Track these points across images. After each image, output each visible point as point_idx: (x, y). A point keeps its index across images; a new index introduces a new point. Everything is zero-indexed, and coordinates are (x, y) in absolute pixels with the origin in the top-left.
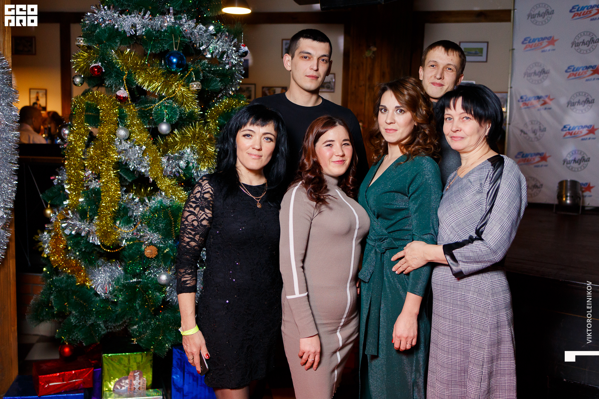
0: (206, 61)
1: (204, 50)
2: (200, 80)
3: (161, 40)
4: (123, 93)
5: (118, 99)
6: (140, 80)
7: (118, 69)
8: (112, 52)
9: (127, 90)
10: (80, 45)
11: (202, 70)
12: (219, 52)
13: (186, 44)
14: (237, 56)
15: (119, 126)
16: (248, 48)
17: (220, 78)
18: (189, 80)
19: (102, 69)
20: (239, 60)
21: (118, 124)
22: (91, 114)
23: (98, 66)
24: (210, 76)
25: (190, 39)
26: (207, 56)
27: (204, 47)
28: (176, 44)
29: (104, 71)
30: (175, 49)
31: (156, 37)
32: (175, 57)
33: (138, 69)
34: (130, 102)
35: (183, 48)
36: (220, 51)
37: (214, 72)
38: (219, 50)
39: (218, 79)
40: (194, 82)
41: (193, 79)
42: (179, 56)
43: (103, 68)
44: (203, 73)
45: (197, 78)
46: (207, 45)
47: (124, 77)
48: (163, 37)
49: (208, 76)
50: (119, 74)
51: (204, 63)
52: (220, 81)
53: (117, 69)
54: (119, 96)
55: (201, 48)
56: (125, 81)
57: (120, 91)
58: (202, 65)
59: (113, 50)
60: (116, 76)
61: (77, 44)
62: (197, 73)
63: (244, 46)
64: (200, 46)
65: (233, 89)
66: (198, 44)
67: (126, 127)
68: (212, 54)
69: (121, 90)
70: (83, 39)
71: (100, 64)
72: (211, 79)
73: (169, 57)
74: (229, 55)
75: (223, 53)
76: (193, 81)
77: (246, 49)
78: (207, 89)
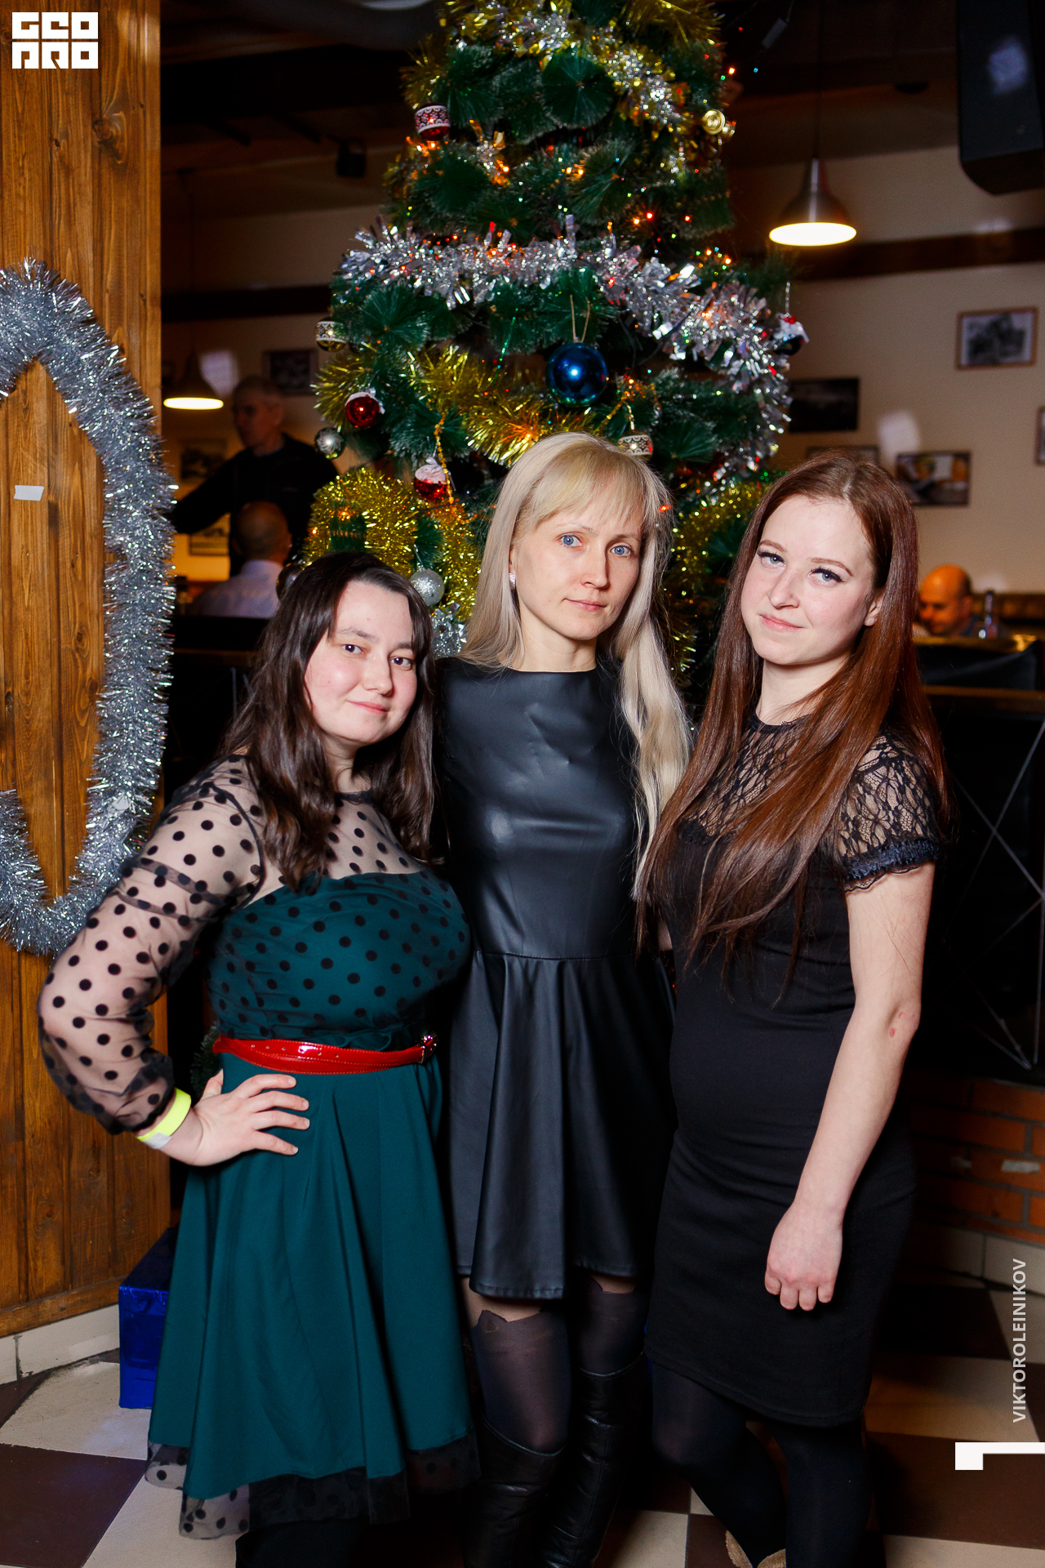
0: (674, 373)
1: (665, 338)
2: (652, 427)
3: (539, 313)
4: (433, 471)
5: (420, 492)
6: (481, 435)
7: (422, 405)
8: (409, 358)
9: (444, 465)
10: (326, 342)
11: (660, 400)
12: (711, 342)
13: (610, 320)
14: (766, 353)
15: (415, 568)
16: (804, 328)
17: (715, 420)
18: (619, 428)
19: (378, 408)
20: (773, 364)
21: (414, 561)
22: (346, 534)
23: (367, 398)
24: (684, 416)
25: (623, 305)
26: (673, 357)
27: (665, 329)
28: (580, 321)
29: (383, 411)
30: (575, 338)
31: (523, 306)
32: (572, 363)
33: (476, 402)
34: (451, 499)
35: (602, 333)
36: (714, 337)
37: (696, 406)
38: (709, 337)
39: (710, 425)
40: (632, 433)
41: (629, 425)
42: (588, 357)
43: (381, 404)
44: (663, 407)
45: (642, 423)
46: (673, 323)
47: (437, 426)
48: (544, 306)
49: (678, 417)
50: (425, 420)
51: (669, 378)
52: (715, 431)
53: (420, 404)
54: (420, 482)
55: (657, 334)
56: (438, 439)
57: (426, 467)
58: (660, 385)
59: (409, 353)
60: (416, 425)
61: (319, 339)
62: (642, 410)
63: (791, 321)
64: (653, 327)
65: (759, 454)
66: (648, 322)
67: (440, 569)
68: (688, 349)
69: (426, 463)
70: (332, 323)
71: (373, 391)
72: (689, 425)
73: (559, 362)
74: (740, 351)
75: (726, 344)
76: (628, 432)
77: (799, 329)
78: (674, 456)
